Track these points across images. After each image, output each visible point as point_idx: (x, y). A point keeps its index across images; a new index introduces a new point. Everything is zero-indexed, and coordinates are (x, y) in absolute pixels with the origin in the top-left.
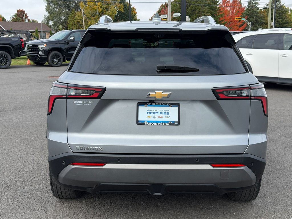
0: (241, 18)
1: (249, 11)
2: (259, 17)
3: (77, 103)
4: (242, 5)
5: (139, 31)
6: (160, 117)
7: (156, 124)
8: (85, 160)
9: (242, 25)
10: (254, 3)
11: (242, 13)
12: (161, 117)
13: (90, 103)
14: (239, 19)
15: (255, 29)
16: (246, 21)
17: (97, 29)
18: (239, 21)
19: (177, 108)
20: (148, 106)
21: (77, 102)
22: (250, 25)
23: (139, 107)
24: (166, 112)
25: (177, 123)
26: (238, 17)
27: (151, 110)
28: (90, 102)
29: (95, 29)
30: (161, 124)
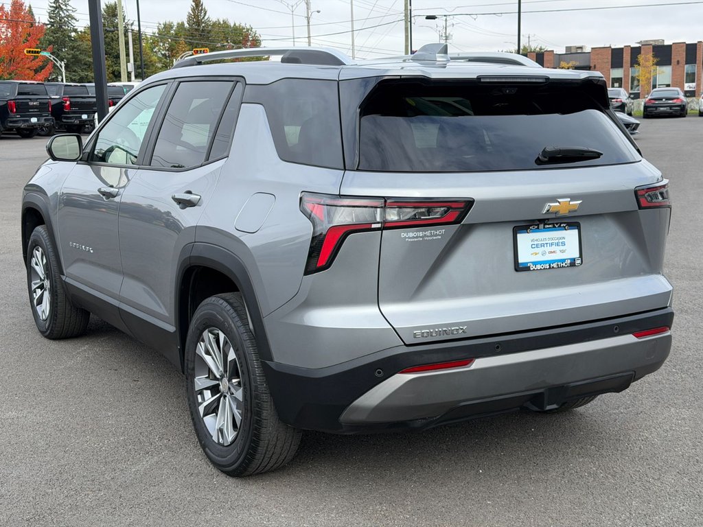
0: (39, 50)
1: (55, 35)
2: (80, 50)
3: (409, 238)
4: (35, 20)
5: (482, 80)
6: (551, 252)
7: (548, 267)
8: (435, 358)
9: (42, 68)
10: (63, 15)
11: (39, 40)
12: (554, 252)
13: (439, 235)
14: (35, 52)
15: (73, 78)
16: (52, 59)
17: (402, 77)
18: (35, 58)
19: (575, 232)
20: (532, 232)
21: (411, 235)
22: (63, 67)
23: (519, 236)
24: (561, 241)
25: (579, 262)
26: (30, 48)
27: (537, 240)
28: (438, 232)
29: (399, 77)
30: (555, 265)
